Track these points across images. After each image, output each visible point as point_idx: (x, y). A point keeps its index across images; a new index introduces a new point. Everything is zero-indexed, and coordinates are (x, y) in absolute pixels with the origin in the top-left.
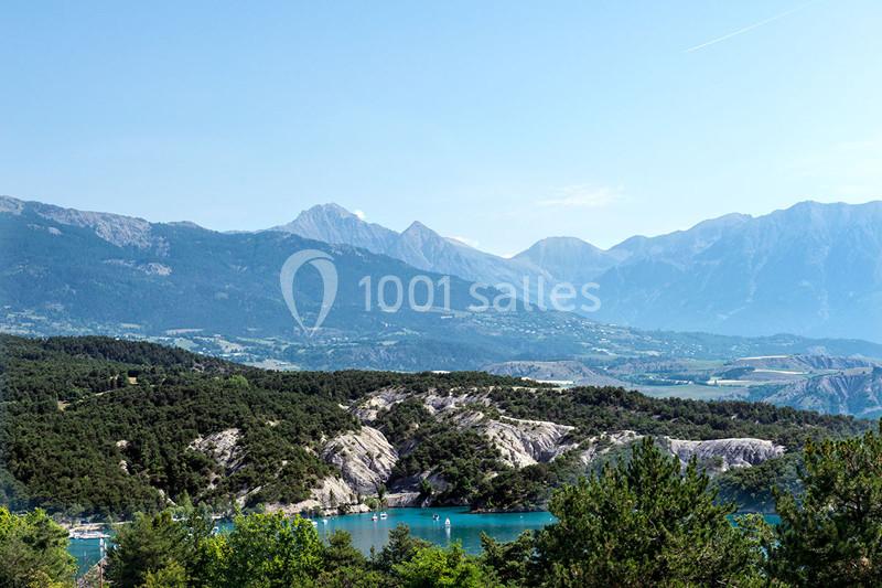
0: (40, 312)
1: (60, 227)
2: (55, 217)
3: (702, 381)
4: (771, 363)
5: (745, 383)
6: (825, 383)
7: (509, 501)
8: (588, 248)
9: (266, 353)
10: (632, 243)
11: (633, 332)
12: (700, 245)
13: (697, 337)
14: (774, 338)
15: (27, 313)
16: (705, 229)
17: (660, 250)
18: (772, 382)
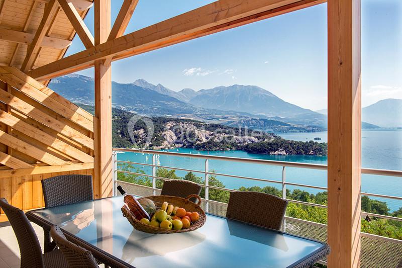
0: (83, 98)
1: (87, 81)
2: (85, 78)
3: (218, 120)
4: (231, 116)
5: (227, 120)
6: (242, 121)
7: (206, 148)
8: (193, 91)
9: (131, 109)
10: (202, 90)
11: (203, 108)
12: (215, 92)
13: (215, 110)
14: (230, 111)
15: (80, 98)
16: (216, 89)
17: (207, 92)
18: (232, 120)
